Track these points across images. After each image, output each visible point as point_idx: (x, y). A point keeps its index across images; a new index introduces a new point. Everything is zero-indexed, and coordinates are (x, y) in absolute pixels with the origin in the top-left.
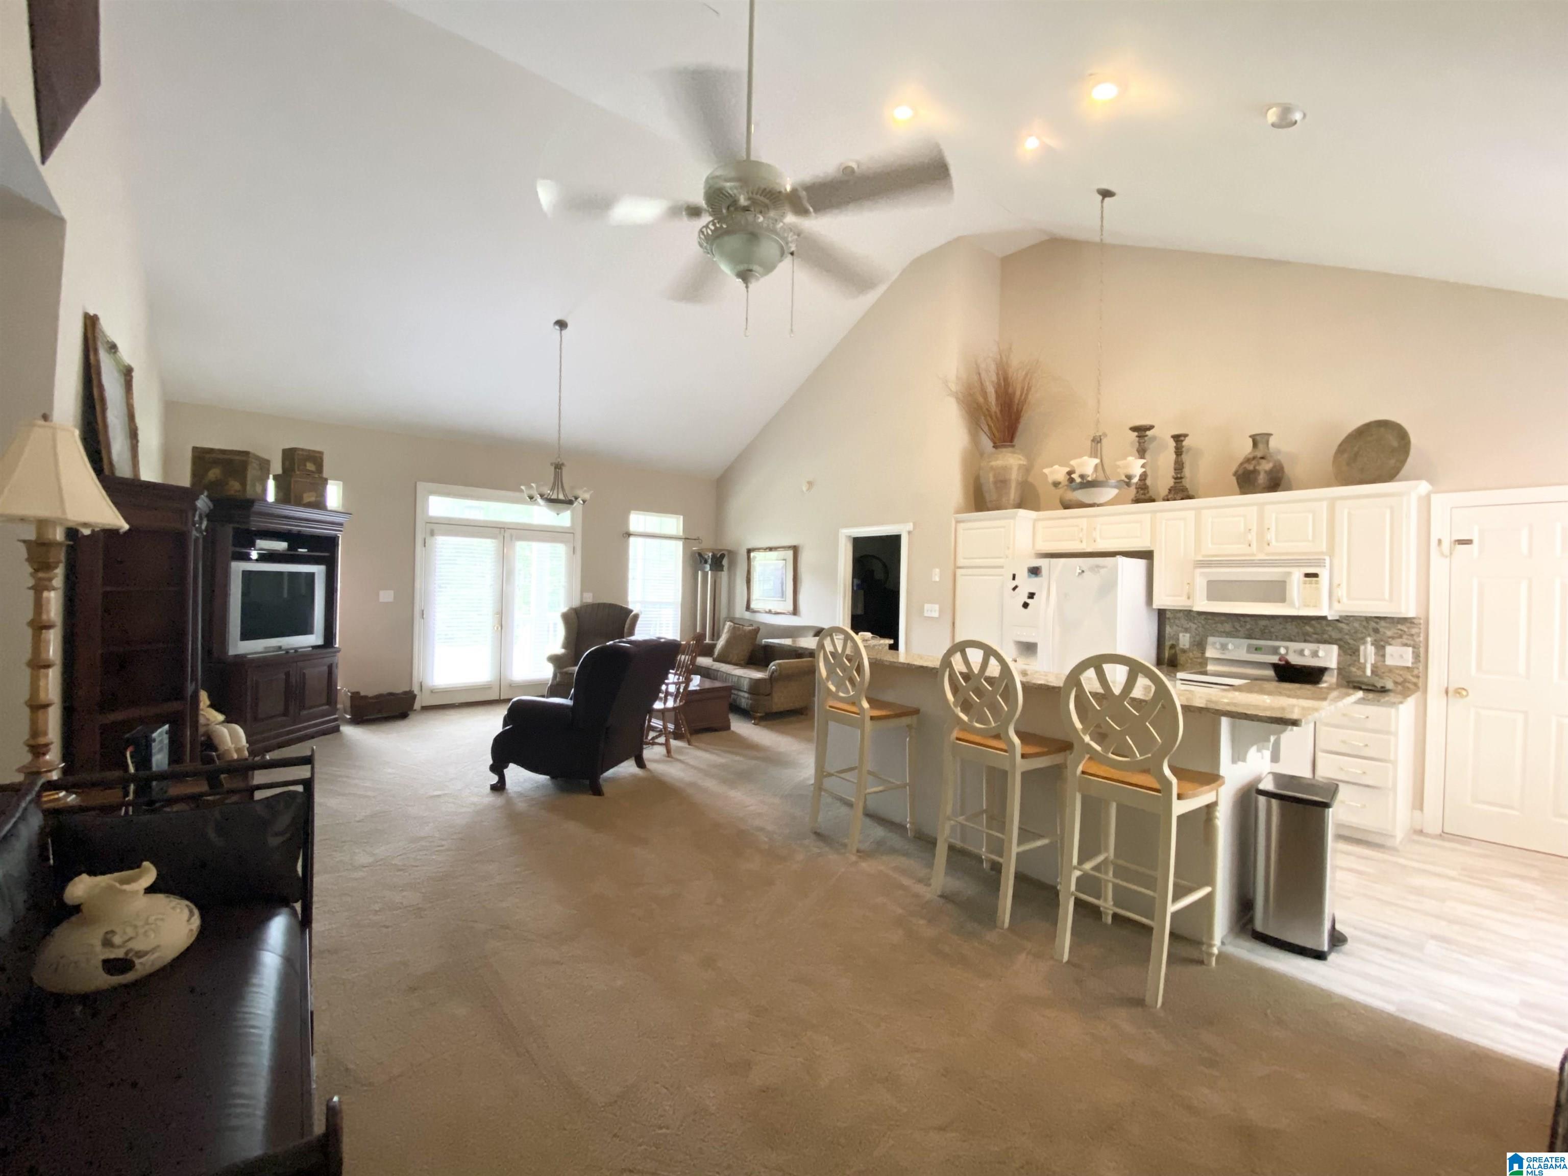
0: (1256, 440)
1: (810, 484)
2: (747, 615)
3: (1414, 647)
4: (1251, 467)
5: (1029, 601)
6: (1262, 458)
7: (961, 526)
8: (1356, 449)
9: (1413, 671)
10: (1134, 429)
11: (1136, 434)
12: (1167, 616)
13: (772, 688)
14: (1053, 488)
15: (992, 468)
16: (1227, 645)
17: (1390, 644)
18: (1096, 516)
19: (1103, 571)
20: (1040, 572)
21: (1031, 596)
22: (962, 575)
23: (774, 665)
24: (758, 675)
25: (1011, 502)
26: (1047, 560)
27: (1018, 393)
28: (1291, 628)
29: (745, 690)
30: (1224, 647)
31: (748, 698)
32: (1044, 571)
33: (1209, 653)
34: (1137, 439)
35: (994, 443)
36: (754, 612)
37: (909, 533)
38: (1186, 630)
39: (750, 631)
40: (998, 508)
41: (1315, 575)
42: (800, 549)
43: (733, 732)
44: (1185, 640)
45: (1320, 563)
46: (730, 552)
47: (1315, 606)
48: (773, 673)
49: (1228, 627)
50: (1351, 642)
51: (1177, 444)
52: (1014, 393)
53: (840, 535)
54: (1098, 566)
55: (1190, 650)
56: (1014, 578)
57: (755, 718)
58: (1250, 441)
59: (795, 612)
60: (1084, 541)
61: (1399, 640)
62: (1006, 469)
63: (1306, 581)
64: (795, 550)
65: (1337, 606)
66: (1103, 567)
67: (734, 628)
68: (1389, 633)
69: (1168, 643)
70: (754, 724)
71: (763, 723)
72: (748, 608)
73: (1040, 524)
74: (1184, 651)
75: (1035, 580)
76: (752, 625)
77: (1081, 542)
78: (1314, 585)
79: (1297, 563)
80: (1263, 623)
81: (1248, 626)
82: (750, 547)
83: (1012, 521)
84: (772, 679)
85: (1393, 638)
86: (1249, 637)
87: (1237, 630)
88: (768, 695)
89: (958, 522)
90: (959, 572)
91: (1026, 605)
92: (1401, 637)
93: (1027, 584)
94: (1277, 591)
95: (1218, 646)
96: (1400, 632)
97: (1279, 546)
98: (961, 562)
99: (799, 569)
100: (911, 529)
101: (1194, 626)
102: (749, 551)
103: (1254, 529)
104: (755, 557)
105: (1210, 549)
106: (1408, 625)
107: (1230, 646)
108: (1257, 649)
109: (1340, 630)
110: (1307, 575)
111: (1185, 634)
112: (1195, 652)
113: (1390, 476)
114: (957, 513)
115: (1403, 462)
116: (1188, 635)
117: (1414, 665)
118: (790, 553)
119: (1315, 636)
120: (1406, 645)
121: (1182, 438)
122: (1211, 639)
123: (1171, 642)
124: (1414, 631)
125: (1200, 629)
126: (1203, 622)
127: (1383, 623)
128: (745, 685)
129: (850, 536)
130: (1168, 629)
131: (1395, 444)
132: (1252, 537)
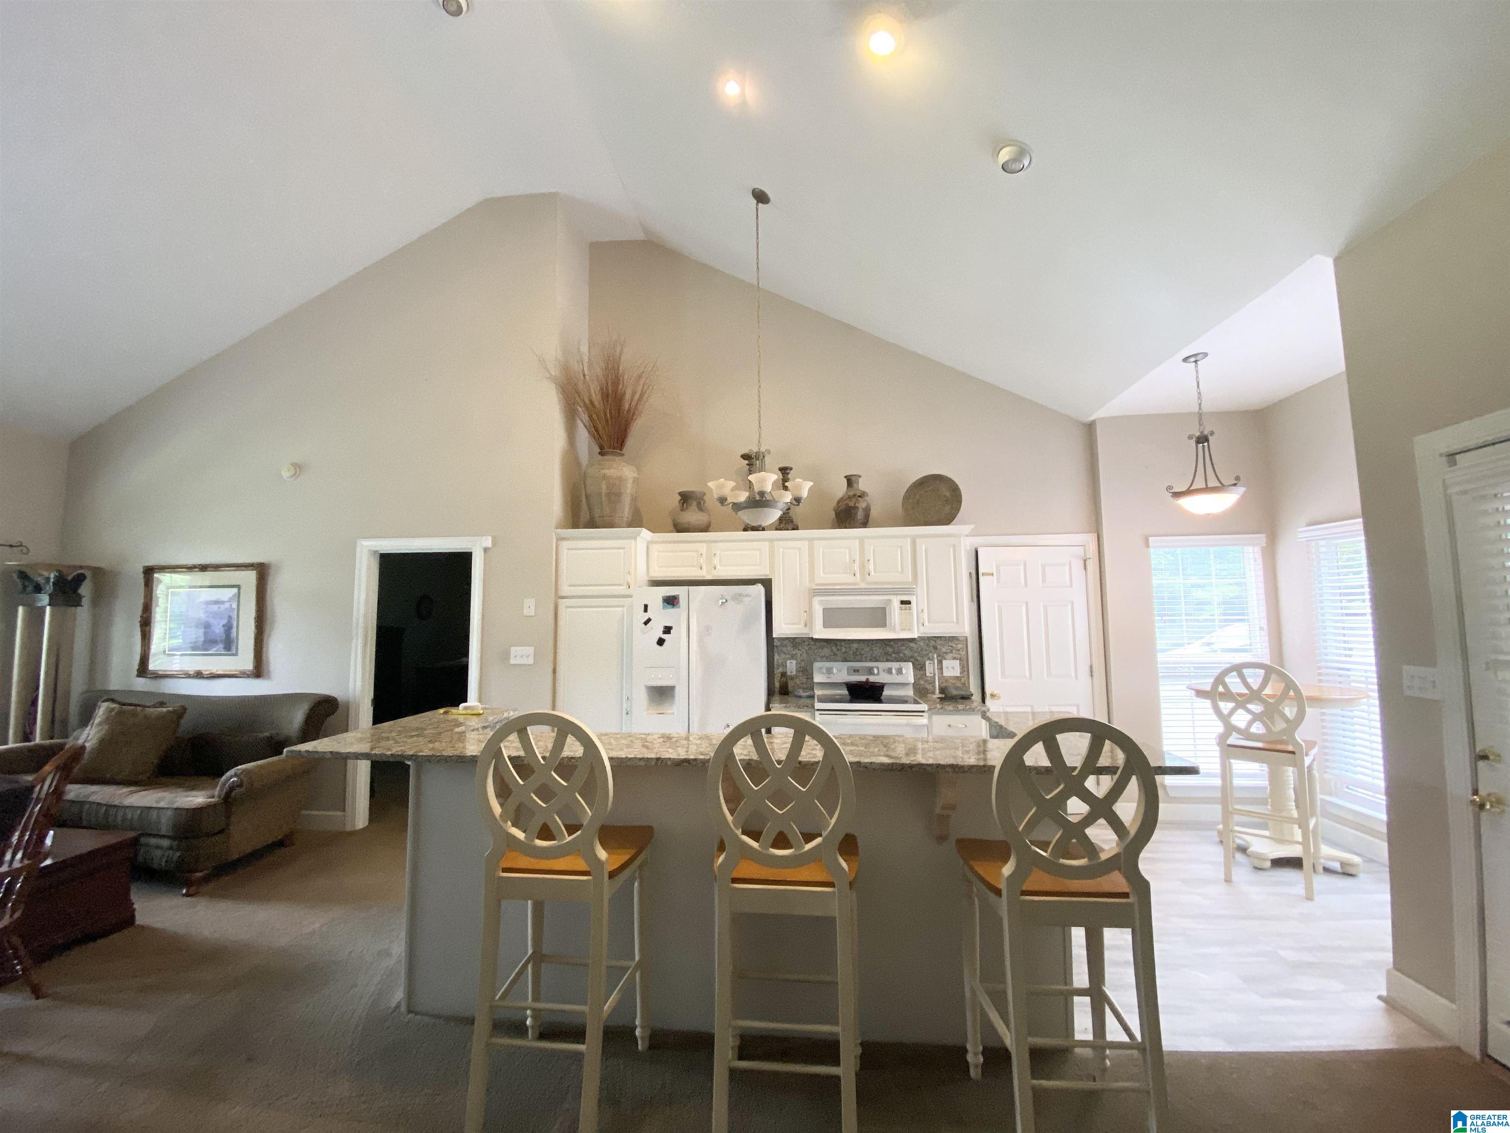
0: (850, 481)
1: (298, 468)
2: (141, 684)
3: (960, 659)
4: (851, 504)
5: (664, 636)
6: (860, 496)
7: (565, 544)
8: (917, 497)
9: (961, 680)
10: (745, 457)
11: (747, 462)
12: (775, 644)
13: (228, 817)
14: (719, 504)
15: (604, 477)
16: (832, 668)
17: (945, 659)
18: (715, 542)
19: (746, 600)
20: (678, 603)
21: (668, 630)
22: (567, 607)
23: (236, 775)
24: (197, 799)
25: (625, 519)
26: (684, 589)
27: (628, 396)
28: (877, 651)
29: (164, 831)
30: (829, 671)
31: (171, 848)
32: (683, 601)
33: (818, 678)
34: (748, 467)
35: (601, 447)
36: (158, 676)
37: (486, 550)
38: (793, 657)
39: (162, 717)
40: (611, 525)
41: (909, 603)
42: (272, 572)
43: (142, 927)
44: (791, 667)
45: (910, 591)
46: (98, 573)
47: (909, 630)
48: (232, 789)
49: (826, 651)
50: (919, 658)
51: (783, 476)
52: (624, 394)
53: (358, 549)
54: (740, 595)
55: (797, 676)
56: (646, 610)
57: (188, 884)
58: (845, 480)
59: (259, 671)
60: (704, 568)
61: (951, 655)
62: (620, 479)
63: (902, 607)
64: (262, 571)
65: (922, 629)
66: (747, 595)
67: (120, 713)
68: (944, 650)
69: (778, 671)
70: (187, 895)
71: (211, 886)
72: (143, 670)
73: (654, 548)
74: (792, 678)
75: (671, 611)
76: (162, 704)
77: (701, 568)
78: (907, 611)
79: (894, 592)
80: (855, 645)
81: (844, 650)
82: (150, 563)
83: (633, 541)
84: (228, 800)
85: (946, 653)
86: (845, 660)
87: (835, 654)
88: (222, 831)
89: (560, 539)
90: (563, 603)
91: (661, 642)
92: (951, 652)
93: (661, 616)
94: (879, 617)
95: (824, 671)
96: (950, 648)
97: (878, 577)
98: (565, 590)
99: (268, 603)
100: (490, 545)
101: (799, 653)
102: (149, 572)
103: (857, 561)
104: (160, 581)
105: (823, 577)
106: (956, 642)
107: (835, 671)
108: (856, 671)
109: (911, 649)
110: (903, 602)
111: (792, 661)
112: (801, 678)
113: (947, 520)
114: (557, 529)
115: (958, 509)
116: (794, 662)
117: (962, 675)
118: (251, 577)
119: (894, 655)
120: (954, 658)
121: (788, 471)
122: (817, 665)
123: (781, 670)
124: (960, 646)
125: (804, 655)
126: (806, 648)
127: (939, 642)
128: (165, 824)
129: (375, 552)
130: (776, 657)
131: (948, 494)
132: (856, 567)
